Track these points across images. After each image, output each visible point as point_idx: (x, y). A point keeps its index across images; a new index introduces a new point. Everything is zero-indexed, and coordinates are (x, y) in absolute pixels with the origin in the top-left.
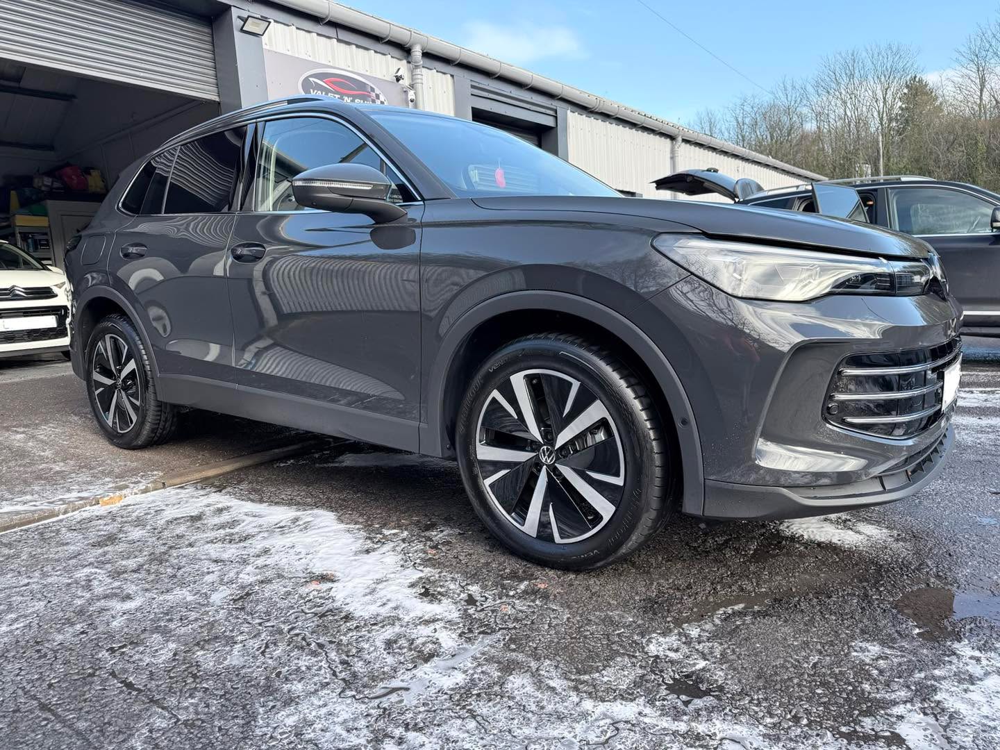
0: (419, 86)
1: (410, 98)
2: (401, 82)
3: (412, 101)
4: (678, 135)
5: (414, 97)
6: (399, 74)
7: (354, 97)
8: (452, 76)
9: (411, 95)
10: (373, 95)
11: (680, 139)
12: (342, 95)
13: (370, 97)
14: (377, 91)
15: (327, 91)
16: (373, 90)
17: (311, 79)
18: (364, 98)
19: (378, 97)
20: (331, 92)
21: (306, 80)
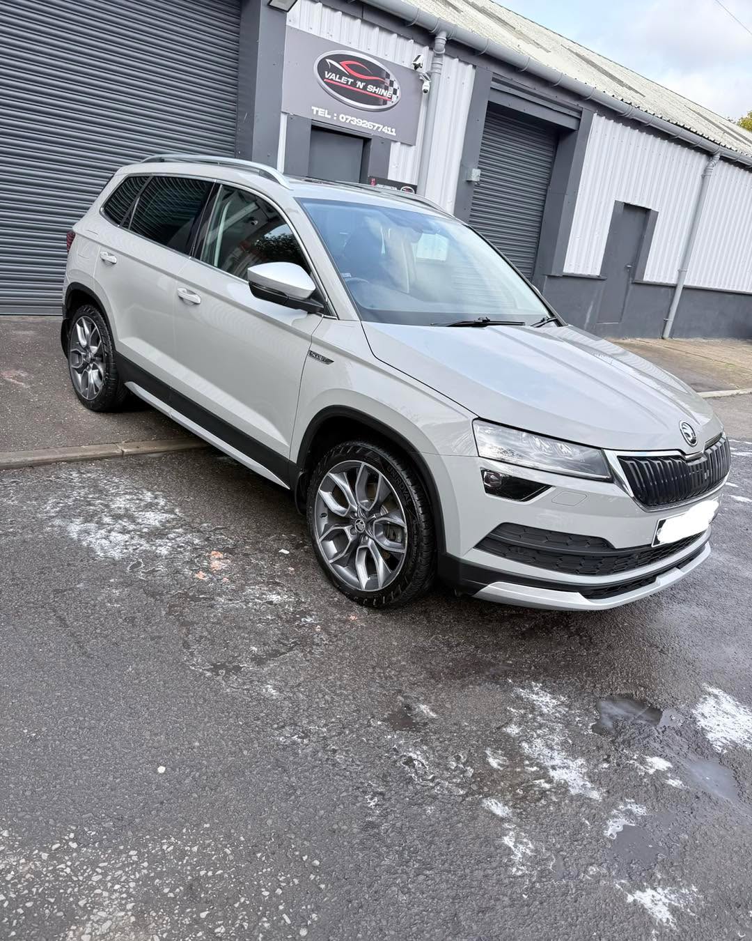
0: (436, 76)
1: (424, 88)
2: (419, 70)
3: (425, 91)
4: (718, 152)
5: (428, 89)
6: (417, 63)
7: (368, 82)
8: (474, 67)
9: (426, 86)
10: (387, 81)
11: (718, 156)
12: (356, 79)
13: (384, 83)
14: (392, 78)
16: (388, 76)
17: (328, 61)
18: (377, 84)
19: (392, 83)
20: (345, 75)
21: (323, 61)
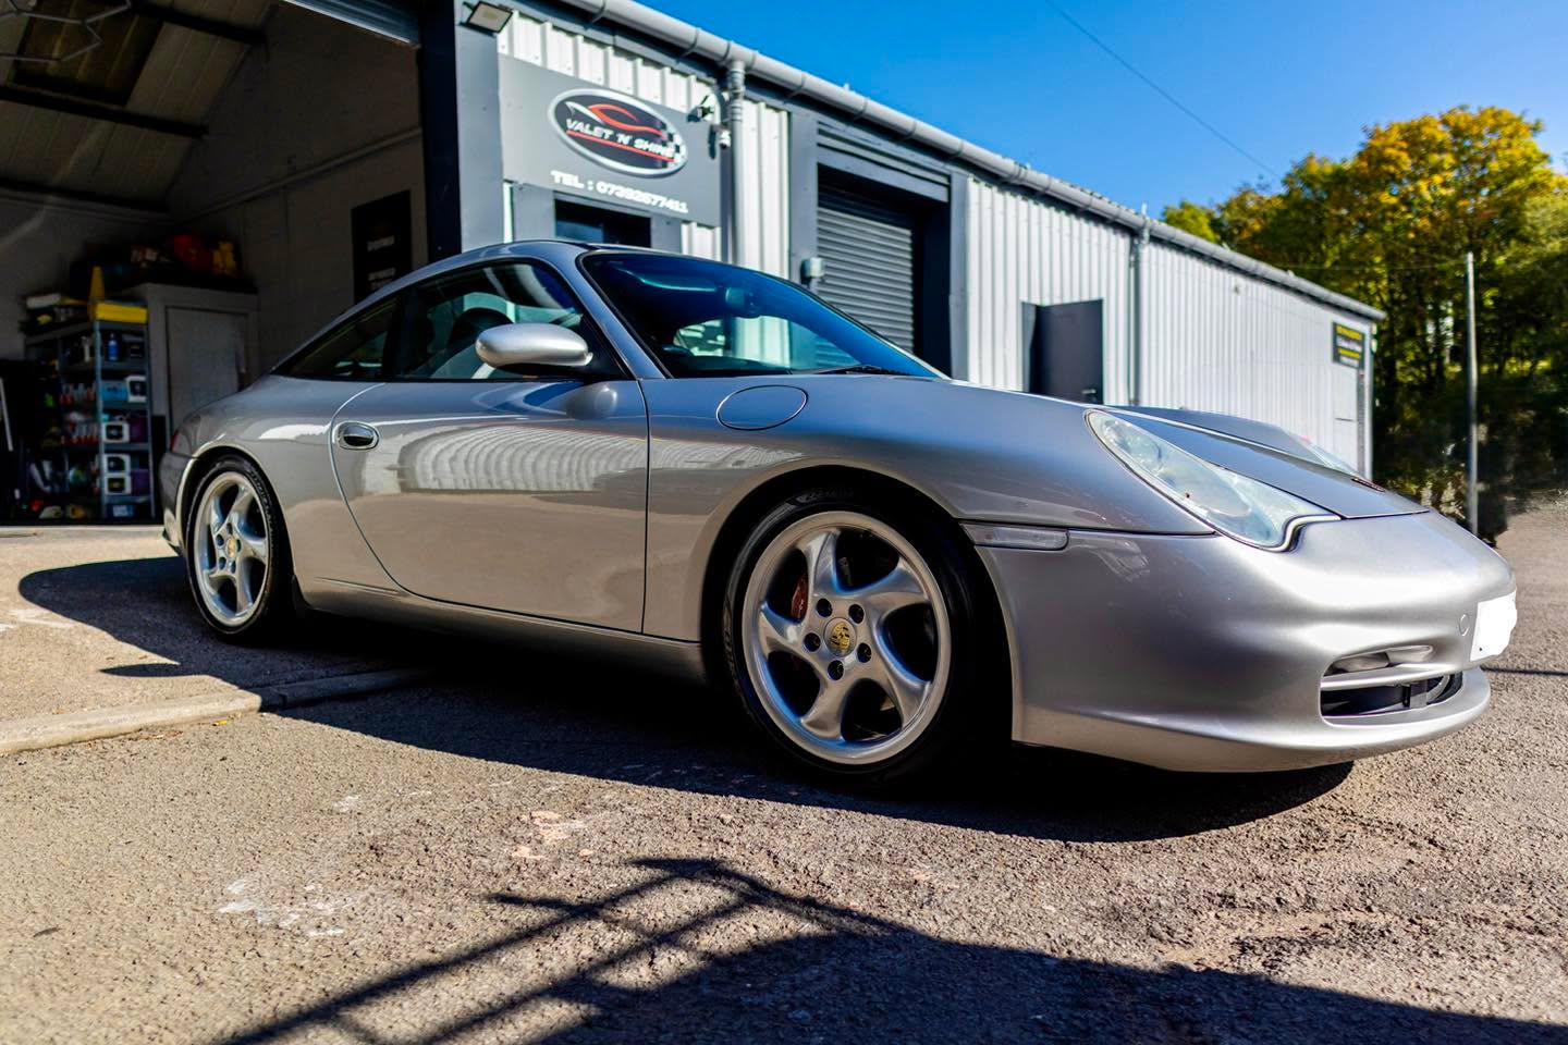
0: (736, 125)
1: (721, 142)
3: (724, 147)
4: (1142, 228)
5: (727, 142)
6: (706, 105)
7: (635, 136)
8: (788, 114)
9: (724, 138)
10: (664, 134)
11: (1146, 234)
12: (616, 131)
13: (659, 137)
14: (670, 129)
15: (593, 124)
16: (664, 126)
17: (570, 104)
18: (651, 138)
19: (671, 137)
20: (599, 125)
21: (562, 105)
